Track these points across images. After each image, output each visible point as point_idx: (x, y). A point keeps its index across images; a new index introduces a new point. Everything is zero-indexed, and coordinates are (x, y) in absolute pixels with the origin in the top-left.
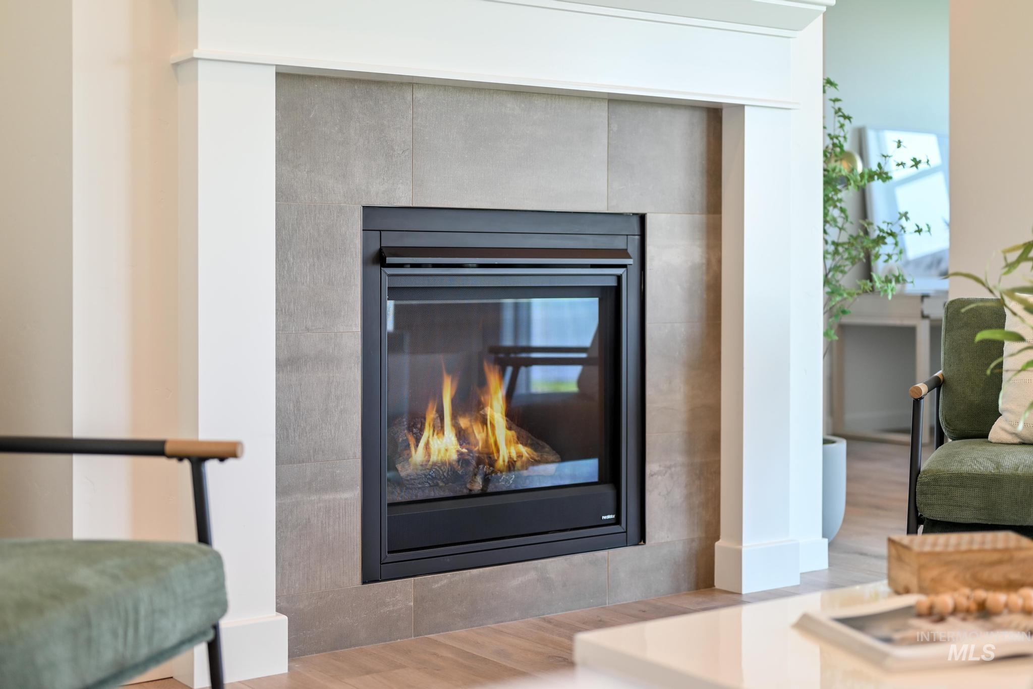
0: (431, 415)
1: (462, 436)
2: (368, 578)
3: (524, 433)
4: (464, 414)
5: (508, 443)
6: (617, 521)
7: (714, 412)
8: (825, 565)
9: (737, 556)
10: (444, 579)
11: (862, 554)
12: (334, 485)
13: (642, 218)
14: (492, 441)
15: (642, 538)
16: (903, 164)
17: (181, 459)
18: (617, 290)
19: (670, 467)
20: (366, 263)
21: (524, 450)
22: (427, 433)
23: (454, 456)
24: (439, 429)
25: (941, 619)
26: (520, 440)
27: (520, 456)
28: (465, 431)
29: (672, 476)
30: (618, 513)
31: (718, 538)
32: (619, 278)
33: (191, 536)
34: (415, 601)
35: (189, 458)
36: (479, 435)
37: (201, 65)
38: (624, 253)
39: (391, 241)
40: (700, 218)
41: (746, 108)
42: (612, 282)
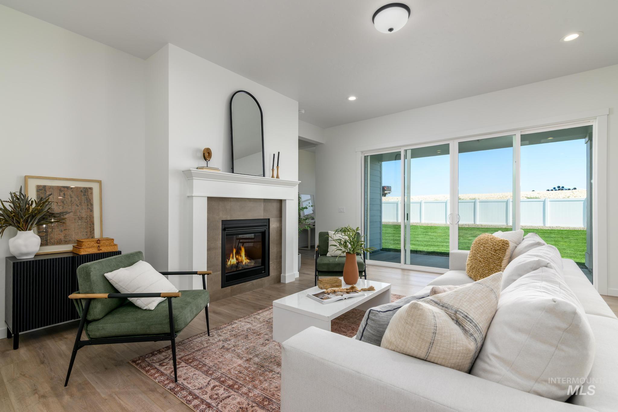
0: (231, 256)
1: (237, 259)
2: (222, 287)
3: (248, 258)
4: (237, 255)
5: (245, 259)
6: (265, 272)
7: (281, 252)
8: (299, 276)
9: (285, 277)
10: (236, 286)
11: (304, 274)
12: (217, 271)
13: (269, 219)
14: (242, 259)
15: (269, 275)
16: (310, 206)
17: (200, 275)
18: (265, 232)
19: (274, 262)
20: (222, 230)
21: (248, 261)
22: (231, 259)
23: (235, 263)
24: (233, 258)
25: (329, 294)
26: (247, 259)
27: (247, 261)
28: (237, 258)
29: (274, 264)
30: (265, 271)
31: (281, 274)
32: (265, 230)
33: (202, 288)
34: (231, 290)
35: (202, 275)
36: (240, 258)
37: (194, 198)
38: (266, 226)
39: (226, 226)
40: (279, 219)
41: (287, 200)
42: (264, 231)
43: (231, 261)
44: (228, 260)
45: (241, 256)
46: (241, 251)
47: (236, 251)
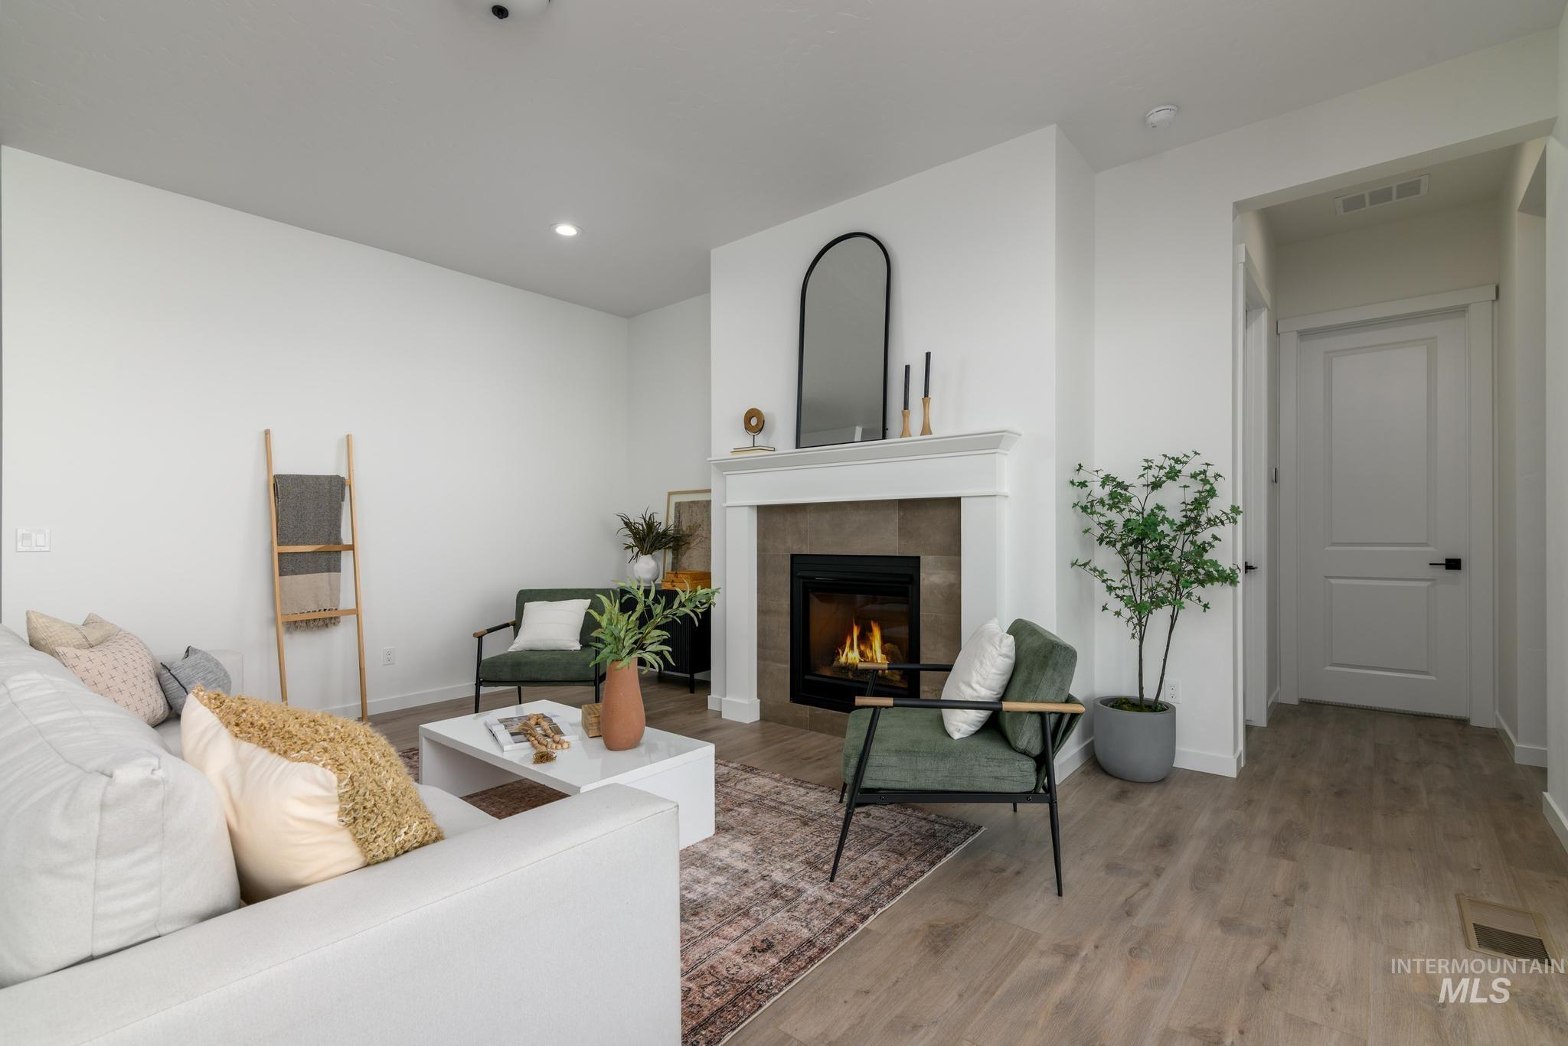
43: (847, 655)
44: (841, 652)
45: (871, 649)
46: (873, 635)
47: (860, 633)
